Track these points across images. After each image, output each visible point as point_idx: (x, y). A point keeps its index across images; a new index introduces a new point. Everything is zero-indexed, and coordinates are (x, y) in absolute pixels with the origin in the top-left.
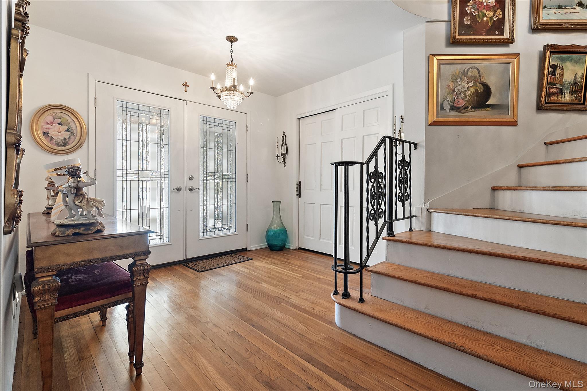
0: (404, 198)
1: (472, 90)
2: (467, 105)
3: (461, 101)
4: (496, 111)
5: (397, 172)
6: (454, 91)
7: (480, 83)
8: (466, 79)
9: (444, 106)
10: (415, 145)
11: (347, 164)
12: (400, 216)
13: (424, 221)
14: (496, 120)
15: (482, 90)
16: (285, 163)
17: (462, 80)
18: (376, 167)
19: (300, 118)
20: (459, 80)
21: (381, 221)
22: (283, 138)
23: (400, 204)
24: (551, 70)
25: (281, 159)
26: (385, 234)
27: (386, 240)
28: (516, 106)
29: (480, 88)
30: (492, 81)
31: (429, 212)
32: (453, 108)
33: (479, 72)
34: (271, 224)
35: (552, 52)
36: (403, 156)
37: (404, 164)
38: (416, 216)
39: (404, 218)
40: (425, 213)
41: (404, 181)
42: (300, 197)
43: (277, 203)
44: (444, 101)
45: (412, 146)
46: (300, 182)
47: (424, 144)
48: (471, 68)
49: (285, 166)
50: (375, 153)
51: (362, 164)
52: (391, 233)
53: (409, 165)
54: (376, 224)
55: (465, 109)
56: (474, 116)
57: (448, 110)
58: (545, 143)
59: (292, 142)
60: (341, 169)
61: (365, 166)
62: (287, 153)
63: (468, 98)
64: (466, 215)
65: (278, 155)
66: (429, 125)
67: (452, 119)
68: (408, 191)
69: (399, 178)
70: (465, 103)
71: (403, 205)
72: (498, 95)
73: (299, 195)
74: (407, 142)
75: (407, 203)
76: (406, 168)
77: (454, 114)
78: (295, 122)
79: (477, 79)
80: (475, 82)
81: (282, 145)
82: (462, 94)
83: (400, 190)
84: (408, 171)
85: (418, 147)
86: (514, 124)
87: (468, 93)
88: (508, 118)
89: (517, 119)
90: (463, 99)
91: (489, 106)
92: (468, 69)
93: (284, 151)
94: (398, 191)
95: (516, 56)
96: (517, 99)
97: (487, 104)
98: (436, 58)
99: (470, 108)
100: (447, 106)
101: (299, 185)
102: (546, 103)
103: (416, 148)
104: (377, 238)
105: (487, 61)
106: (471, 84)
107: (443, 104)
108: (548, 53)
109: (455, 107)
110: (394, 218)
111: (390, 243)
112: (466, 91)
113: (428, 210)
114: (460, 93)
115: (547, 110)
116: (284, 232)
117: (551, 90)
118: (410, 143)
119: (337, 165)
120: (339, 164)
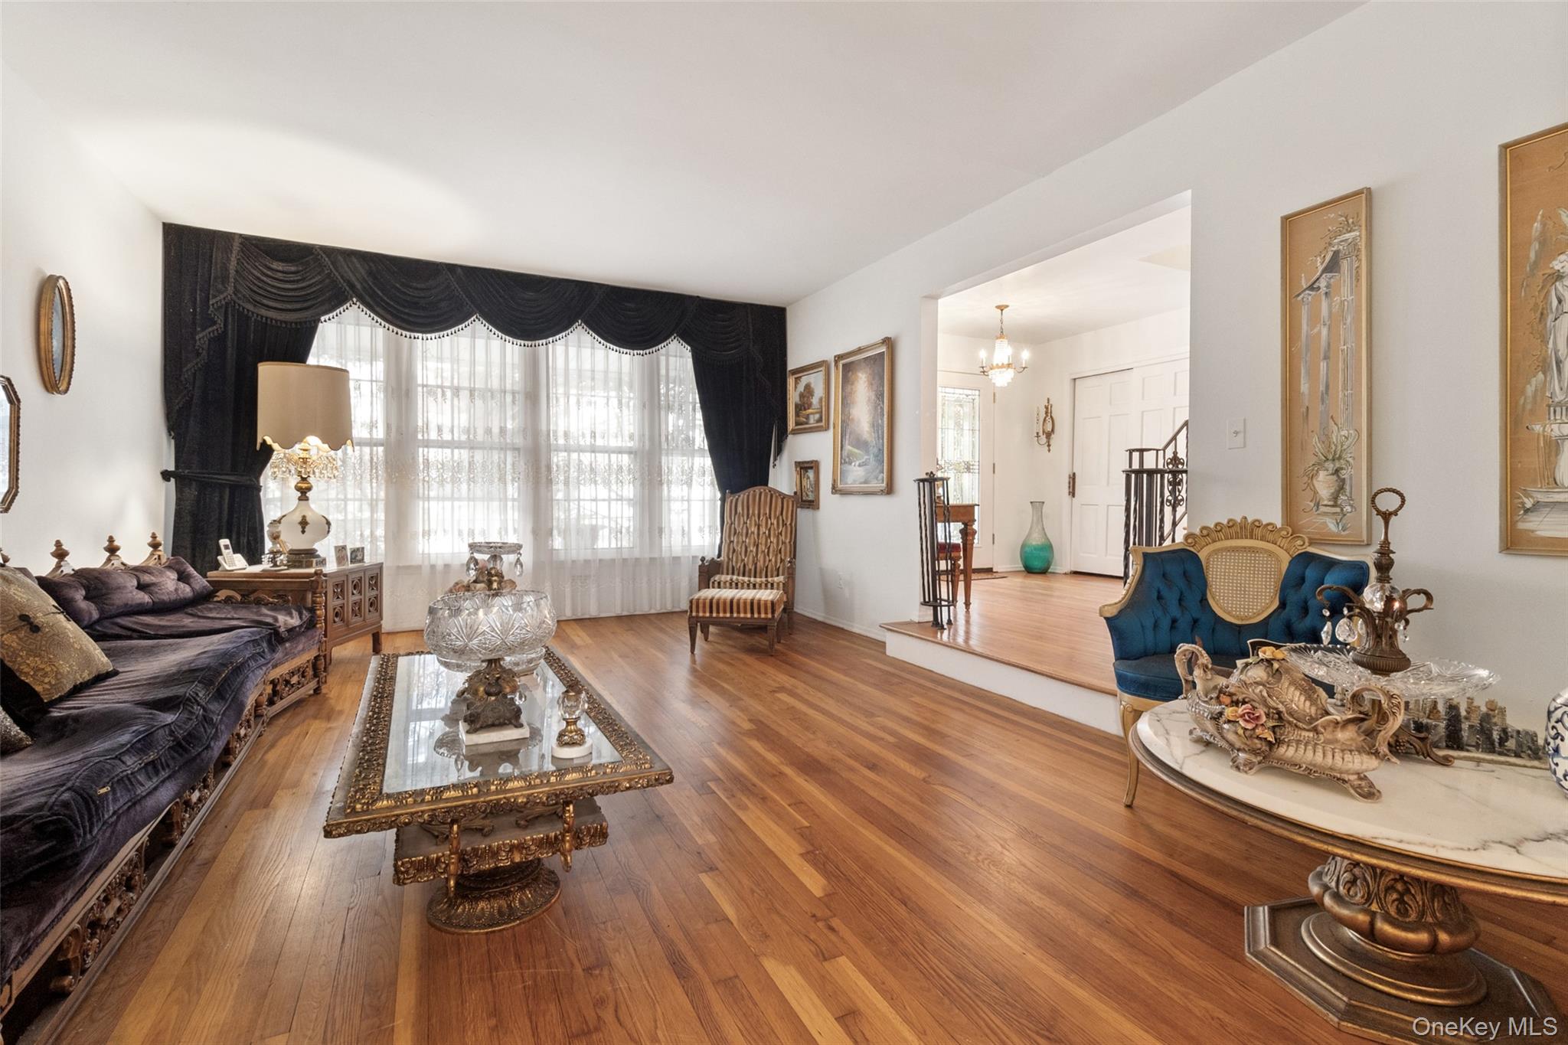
11: (1141, 451)
16: (1049, 446)
18: (1175, 453)
19: (1075, 379)
22: (1047, 408)
25: (1043, 439)
34: (1029, 535)
42: (1073, 496)
43: (1038, 506)
46: (1074, 474)
49: (1049, 451)
50: (1174, 438)
51: (1157, 450)
59: (1061, 414)
60: (1136, 455)
61: (1161, 453)
62: (1053, 430)
65: (1038, 433)
73: (1072, 493)
78: (1067, 386)
81: (1045, 420)
93: (1049, 429)
101: (1073, 478)
116: (1048, 547)
119: (1131, 452)
120: (1134, 450)
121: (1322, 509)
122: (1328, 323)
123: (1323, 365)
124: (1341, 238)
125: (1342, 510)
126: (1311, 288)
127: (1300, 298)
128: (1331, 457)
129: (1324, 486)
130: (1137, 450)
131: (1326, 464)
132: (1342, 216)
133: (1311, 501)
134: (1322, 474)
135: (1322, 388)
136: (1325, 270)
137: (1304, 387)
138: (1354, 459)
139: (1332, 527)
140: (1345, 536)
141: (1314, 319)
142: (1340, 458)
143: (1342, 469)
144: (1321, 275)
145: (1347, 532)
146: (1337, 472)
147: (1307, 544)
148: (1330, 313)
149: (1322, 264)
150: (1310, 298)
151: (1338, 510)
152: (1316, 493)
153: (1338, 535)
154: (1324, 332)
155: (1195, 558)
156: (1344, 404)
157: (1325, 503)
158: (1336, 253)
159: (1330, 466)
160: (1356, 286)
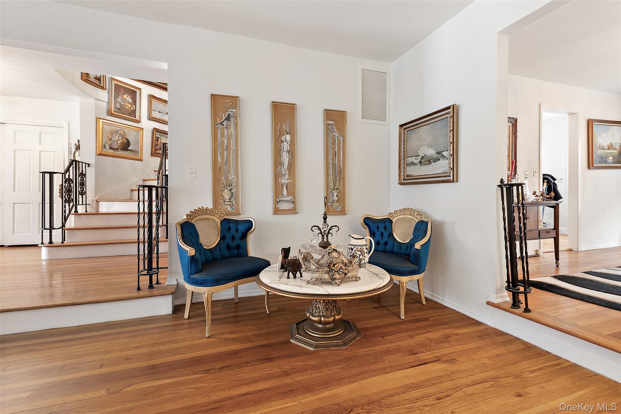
0: (83, 193)
1: (121, 141)
2: (118, 148)
3: (115, 145)
4: (132, 153)
5: (79, 179)
6: (111, 139)
7: (125, 138)
8: (118, 135)
9: (106, 146)
10: (89, 165)
11: (51, 174)
12: (80, 203)
13: (94, 206)
14: (133, 158)
15: (126, 142)
17: (115, 135)
18: (69, 176)
20: (114, 134)
21: (71, 204)
23: (80, 196)
24: (156, 139)
26: (73, 212)
27: (74, 214)
28: (142, 153)
29: (125, 141)
30: (131, 139)
31: (98, 202)
32: (111, 148)
33: (124, 133)
35: (156, 131)
36: (82, 171)
37: (83, 175)
38: (89, 204)
39: (83, 204)
40: (95, 202)
41: (83, 184)
44: (106, 144)
45: (87, 165)
47: (94, 165)
48: (120, 130)
50: (69, 168)
51: (62, 174)
52: (76, 211)
53: (85, 175)
54: (69, 206)
55: (117, 149)
56: (122, 154)
57: (108, 149)
58: (154, 171)
63: (119, 144)
64: (118, 201)
66: (98, 155)
67: (110, 154)
68: (85, 190)
69: (80, 182)
70: (117, 146)
71: (82, 198)
72: (133, 146)
74: (84, 163)
75: (84, 196)
76: (84, 177)
77: (111, 151)
79: (123, 136)
80: (122, 137)
82: (116, 142)
83: (81, 189)
84: (85, 179)
85: (90, 166)
86: (141, 160)
87: (119, 142)
88: (138, 157)
89: (142, 158)
90: (116, 144)
91: (129, 150)
92: (119, 130)
94: (80, 190)
95: (141, 129)
96: (142, 149)
97: (128, 149)
98: (101, 120)
99: (120, 149)
100: (107, 147)
102: (155, 153)
103: (89, 166)
104: (70, 212)
105: (128, 128)
106: (120, 138)
107: (105, 145)
108: (155, 131)
109: (112, 147)
110: (78, 204)
111: (76, 216)
112: (118, 141)
113: (97, 200)
114: (115, 141)
115: (155, 156)
117: (157, 148)
118: (86, 164)
120: (45, 172)
121: (226, 203)
122: (227, 138)
123: (225, 152)
124: (231, 110)
125: (232, 203)
126: (221, 124)
127: (217, 126)
128: (228, 185)
129: (226, 195)
130: (48, 173)
131: (227, 187)
132: (231, 103)
133: (222, 200)
134: (226, 191)
135: (225, 160)
136: (225, 119)
137: (219, 159)
138: (236, 186)
139: (229, 209)
140: (234, 212)
141: (222, 135)
142: (231, 185)
143: (232, 189)
144: (224, 121)
145: (234, 211)
146: (231, 190)
147: (225, 215)
148: (228, 135)
149: (225, 116)
150: (221, 127)
151: (231, 203)
152: (224, 197)
153: (231, 212)
154: (226, 141)
155: (193, 226)
156: (232, 167)
157: (227, 201)
158: (229, 114)
159: (228, 187)
160: (236, 128)
